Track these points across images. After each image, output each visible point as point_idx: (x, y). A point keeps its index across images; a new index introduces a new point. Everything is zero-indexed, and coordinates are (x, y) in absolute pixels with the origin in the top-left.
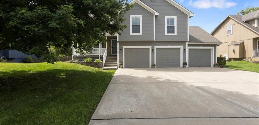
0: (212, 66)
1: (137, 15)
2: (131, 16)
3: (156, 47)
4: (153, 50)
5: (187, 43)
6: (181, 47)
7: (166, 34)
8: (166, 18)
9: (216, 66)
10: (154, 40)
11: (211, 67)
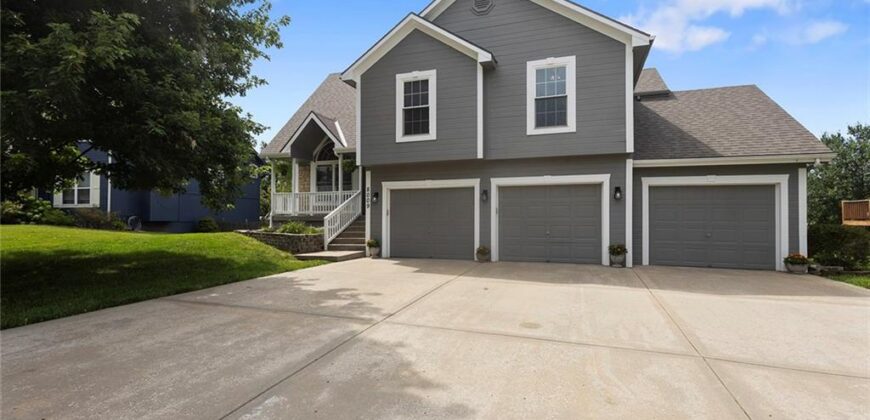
0: (778, 268)
1: (420, 70)
2: (398, 76)
3: (496, 182)
4: (485, 193)
5: (630, 164)
6: (604, 179)
7: (531, 129)
8: (532, 67)
9: (797, 267)
10: (480, 155)
11: (773, 269)
